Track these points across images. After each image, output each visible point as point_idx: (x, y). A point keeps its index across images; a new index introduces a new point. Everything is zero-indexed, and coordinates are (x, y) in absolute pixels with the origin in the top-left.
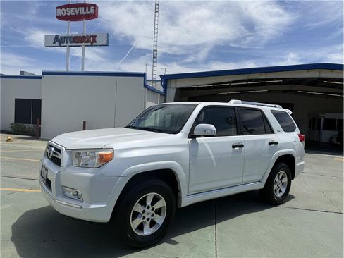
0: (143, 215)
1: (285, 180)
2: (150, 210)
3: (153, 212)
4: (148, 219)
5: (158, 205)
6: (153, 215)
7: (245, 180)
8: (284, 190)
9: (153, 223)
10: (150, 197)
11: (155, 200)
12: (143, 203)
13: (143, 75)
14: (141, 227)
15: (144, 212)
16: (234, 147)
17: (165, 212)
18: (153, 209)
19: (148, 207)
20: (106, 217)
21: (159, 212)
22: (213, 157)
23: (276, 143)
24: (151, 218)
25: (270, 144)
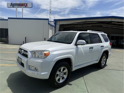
0: (60, 75)
1: (105, 59)
2: (62, 73)
3: (63, 74)
4: (61, 77)
5: (65, 71)
6: (63, 75)
7: (93, 60)
8: (104, 63)
9: (63, 78)
10: (62, 68)
11: (64, 69)
12: (60, 71)
13: (48, 19)
14: (59, 80)
15: (60, 74)
16: (90, 48)
17: (67, 74)
18: (63, 73)
19: (62, 72)
20: (47, 77)
21: (65, 74)
22: (83, 52)
23: (103, 46)
24: (62, 76)
25: (101, 47)
